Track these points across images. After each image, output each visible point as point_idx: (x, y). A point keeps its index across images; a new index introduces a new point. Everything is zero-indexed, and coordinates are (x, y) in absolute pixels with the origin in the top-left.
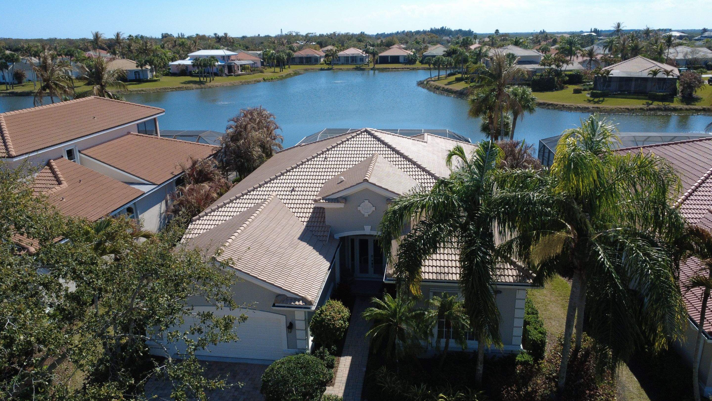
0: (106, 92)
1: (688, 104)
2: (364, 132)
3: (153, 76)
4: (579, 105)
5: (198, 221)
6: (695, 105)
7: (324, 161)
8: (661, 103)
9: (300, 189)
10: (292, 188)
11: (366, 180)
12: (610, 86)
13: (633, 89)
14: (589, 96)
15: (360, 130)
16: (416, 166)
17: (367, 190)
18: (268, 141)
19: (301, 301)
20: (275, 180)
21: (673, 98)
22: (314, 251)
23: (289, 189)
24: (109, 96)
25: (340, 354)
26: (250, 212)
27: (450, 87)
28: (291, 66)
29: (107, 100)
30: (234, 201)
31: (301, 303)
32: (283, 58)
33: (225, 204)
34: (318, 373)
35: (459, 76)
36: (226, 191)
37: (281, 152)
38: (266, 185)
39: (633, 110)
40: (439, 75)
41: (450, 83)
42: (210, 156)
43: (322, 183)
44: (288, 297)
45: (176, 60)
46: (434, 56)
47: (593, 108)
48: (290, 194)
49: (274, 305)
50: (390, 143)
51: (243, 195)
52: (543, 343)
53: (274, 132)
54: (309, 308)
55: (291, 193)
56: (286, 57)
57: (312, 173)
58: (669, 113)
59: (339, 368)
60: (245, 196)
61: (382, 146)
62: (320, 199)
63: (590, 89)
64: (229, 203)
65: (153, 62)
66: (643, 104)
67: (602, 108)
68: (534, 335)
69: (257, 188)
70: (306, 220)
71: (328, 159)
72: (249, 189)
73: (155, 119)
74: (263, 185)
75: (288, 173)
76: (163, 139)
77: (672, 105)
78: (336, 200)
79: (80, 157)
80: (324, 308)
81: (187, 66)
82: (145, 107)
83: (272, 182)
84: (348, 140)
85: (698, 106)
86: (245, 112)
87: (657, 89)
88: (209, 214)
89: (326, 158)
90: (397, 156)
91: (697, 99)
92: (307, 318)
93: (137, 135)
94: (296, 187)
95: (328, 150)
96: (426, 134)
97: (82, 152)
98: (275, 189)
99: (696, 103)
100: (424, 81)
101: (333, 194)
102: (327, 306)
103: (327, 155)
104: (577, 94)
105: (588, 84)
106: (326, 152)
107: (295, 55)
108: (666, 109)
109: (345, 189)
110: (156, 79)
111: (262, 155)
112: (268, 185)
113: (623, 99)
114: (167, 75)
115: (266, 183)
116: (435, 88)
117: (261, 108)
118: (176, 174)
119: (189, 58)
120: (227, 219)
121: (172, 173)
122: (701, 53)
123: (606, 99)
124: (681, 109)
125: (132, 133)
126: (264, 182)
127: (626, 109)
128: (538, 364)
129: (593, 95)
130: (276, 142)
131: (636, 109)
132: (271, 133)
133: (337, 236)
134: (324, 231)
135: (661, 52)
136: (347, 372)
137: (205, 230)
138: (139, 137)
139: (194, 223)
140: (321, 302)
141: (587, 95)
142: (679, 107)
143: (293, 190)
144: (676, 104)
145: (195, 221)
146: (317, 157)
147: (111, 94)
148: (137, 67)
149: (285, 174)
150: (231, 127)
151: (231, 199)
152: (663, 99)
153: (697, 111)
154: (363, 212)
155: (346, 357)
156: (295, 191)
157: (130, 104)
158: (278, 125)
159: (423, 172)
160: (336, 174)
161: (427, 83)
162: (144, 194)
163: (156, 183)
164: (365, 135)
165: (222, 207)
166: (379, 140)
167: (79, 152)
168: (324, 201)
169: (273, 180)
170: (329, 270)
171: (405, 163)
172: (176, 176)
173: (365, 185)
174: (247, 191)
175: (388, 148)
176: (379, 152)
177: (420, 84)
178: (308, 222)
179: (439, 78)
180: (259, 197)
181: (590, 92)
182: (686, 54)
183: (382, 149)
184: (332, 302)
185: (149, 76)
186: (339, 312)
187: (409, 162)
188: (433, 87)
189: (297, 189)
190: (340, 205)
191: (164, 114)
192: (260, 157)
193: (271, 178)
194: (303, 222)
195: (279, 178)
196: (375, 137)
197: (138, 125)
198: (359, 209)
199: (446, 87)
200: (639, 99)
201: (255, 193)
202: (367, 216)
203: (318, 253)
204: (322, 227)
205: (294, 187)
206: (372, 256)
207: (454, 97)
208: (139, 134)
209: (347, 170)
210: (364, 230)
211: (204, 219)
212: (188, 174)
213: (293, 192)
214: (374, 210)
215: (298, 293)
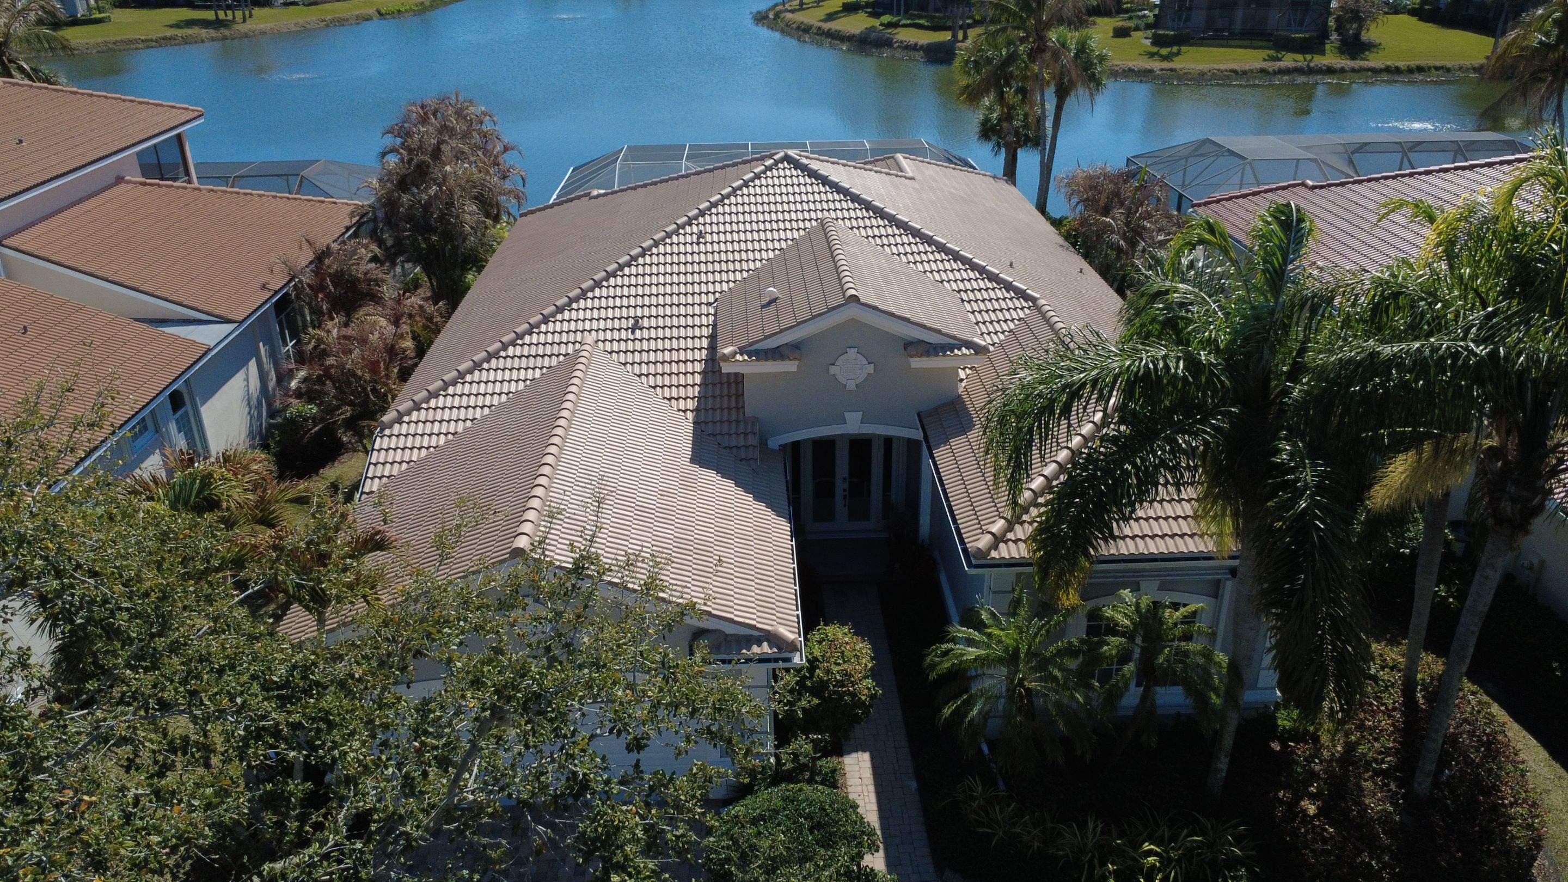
0: (10, 61)
1: (1353, 58)
2: (782, 160)
3: (89, 9)
4: (1131, 64)
5: (397, 426)
6: (1369, 60)
7: (698, 244)
8: (1299, 57)
9: (653, 322)
10: (631, 321)
11: (853, 299)
12: (1188, 19)
13: (1238, 27)
14: (1148, 42)
15: (771, 157)
16: (934, 248)
17: (853, 321)
18: (492, 185)
19: (765, 644)
20: (582, 301)
21: (1324, 44)
22: (741, 492)
23: (624, 324)
25: (841, 750)
26: (544, 395)
27: (834, 26)
29: (40, 88)
30: (485, 366)
33: (462, 375)
36: (435, 332)
38: (559, 317)
39: (1245, 73)
41: (830, 17)
42: (348, 229)
43: (709, 304)
44: (727, 635)
47: (1162, 70)
48: (631, 337)
50: (855, 190)
51: (505, 347)
53: (501, 160)
55: (633, 333)
57: (675, 278)
58: (1311, 79)
59: (850, 789)
60: (511, 349)
62: (736, 353)
63: (1148, 27)
64: (471, 372)
66: (1265, 60)
67: (1180, 70)
69: (538, 326)
70: (691, 405)
71: (708, 238)
72: (519, 330)
73: (179, 136)
74: (553, 315)
75: (612, 281)
76: (210, 191)
77: (1323, 61)
78: (777, 354)
79: (3, 256)
82: (148, 103)
83: (575, 306)
84: (746, 184)
85: (1374, 61)
86: (421, 110)
87: (1289, 24)
88: (425, 406)
89: (701, 235)
91: (1369, 47)
93: (144, 184)
94: (642, 318)
95: (702, 213)
96: (899, 156)
97: (6, 242)
98: (587, 325)
99: (1371, 56)
100: (767, 11)
101: (766, 337)
102: (821, 641)
103: (701, 227)
104: (1121, 40)
105: (1140, 14)
106: (696, 218)
108: (1310, 71)
109: (799, 323)
110: (98, 16)
111: (484, 222)
112: (566, 315)
113: (1222, 49)
115: (560, 310)
116: (798, 28)
117: (460, 98)
118: (277, 288)
120: (478, 416)
121: (264, 287)
123: (1184, 49)
124: (1342, 70)
125: (127, 178)
126: (553, 308)
127: (1231, 71)
129: (1158, 41)
130: (508, 185)
131: (1251, 71)
132: (496, 163)
133: (774, 443)
134: (746, 434)
136: (873, 797)
137: (424, 452)
138: (147, 187)
139: (387, 432)
141: (1142, 40)
142: (1339, 66)
143: (636, 326)
144: (1330, 58)
145: (390, 426)
146: (676, 232)
149: (605, 283)
150: (393, 151)
152: (1304, 47)
153: (1375, 71)
154: (843, 380)
155: (854, 755)
156: (641, 329)
157: (106, 97)
158: (508, 142)
159: (955, 261)
160: (739, 276)
161: (777, 16)
162: (209, 350)
163: (230, 317)
164: (786, 171)
166: (824, 180)
168: (746, 357)
169: (577, 300)
170: (791, 540)
171: (905, 239)
172: (276, 292)
173: (852, 312)
174: (513, 335)
175: (853, 202)
177: (761, 18)
178: (696, 410)
179: (801, 5)
180: (548, 350)
181: (1149, 33)
184: (829, 630)
186: (855, 657)
187: (914, 237)
188: (795, 26)
189: (646, 323)
190: (790, 366)
191: (201, 121)
193: (571, 295)
194: (685, 412)
195: (590, 295)
196: (813, 174)
197: (139, 154)
198: (832, 372)
199: (827, 26)
200: (1255, 48)
201: (535, 338)
202: (854, 387)
203: (750, 498)
204: (738, 422)
205: (636, 318)
206: (844, 479)
207: (849, 50)
208: (148, 181)
209: (763, 266)
210: (844, 422)
211: (414, 418)
212: (309, 285)
213: (638, 332)
214: (872, 371)
215: (754, 623)
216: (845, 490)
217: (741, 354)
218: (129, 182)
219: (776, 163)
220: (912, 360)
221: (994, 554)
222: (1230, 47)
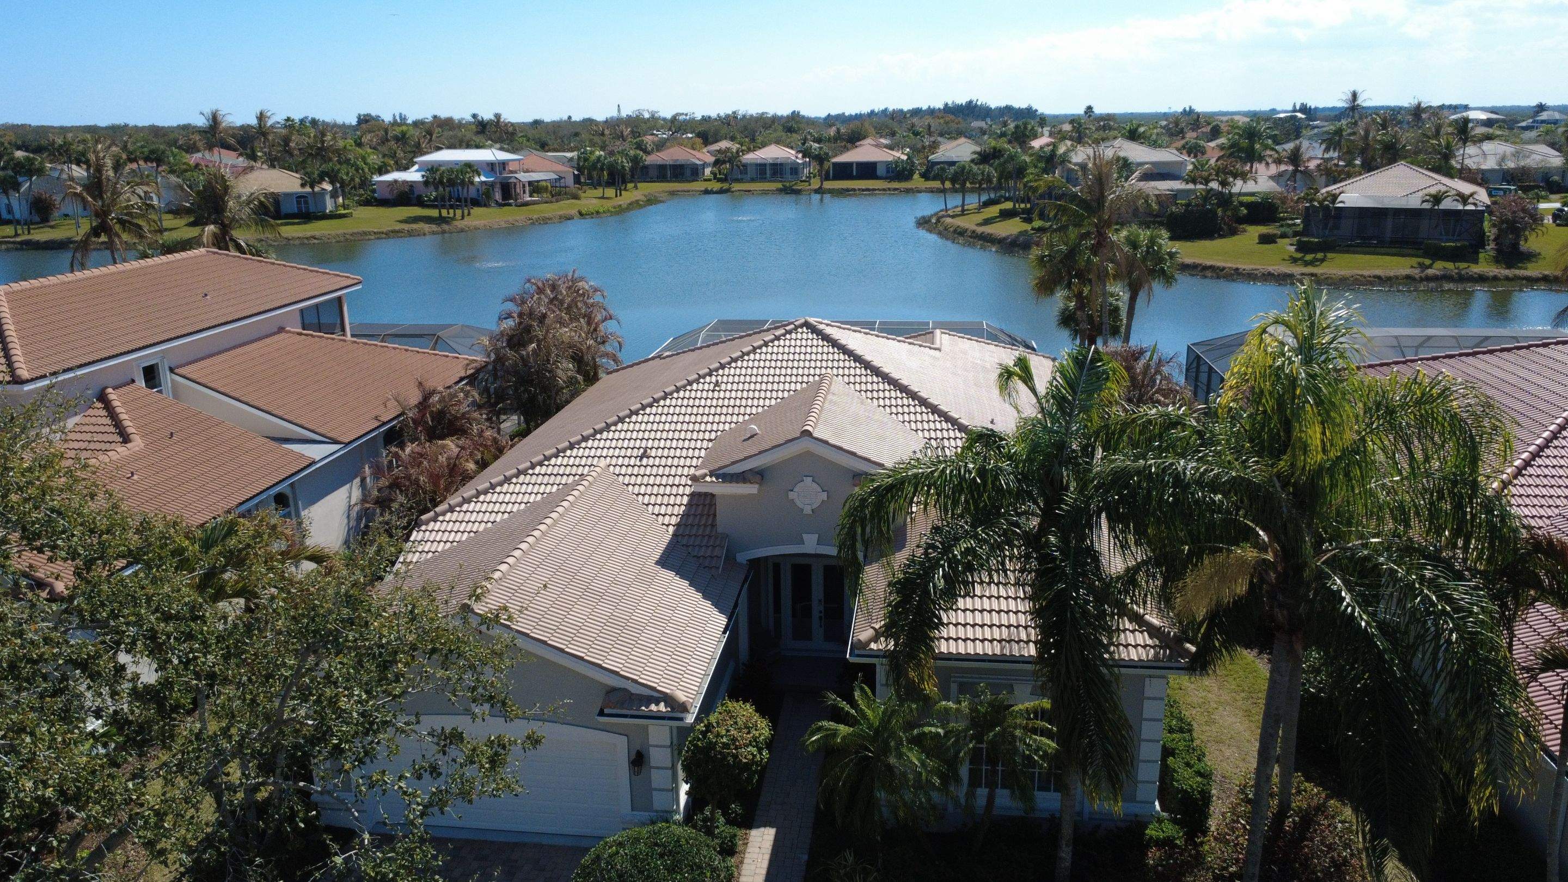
0: (231, 239)
1: (1509, 267)
2: (801, 326)
3: (337, 207)
4: (1270, 269)
5: (432, 523)
6: (1526, 269)
7: (713, 391)
8: (1450, 265)
9: (660, 452)
11: (807, 434)
12: (1338, 227)
13: (1388, 234)
14: (1293, 248)
15: (792, 323)
16: (917, 402)
17: (809, 454)
18: (589, 348)
19: (662, 704)
20: (605, 433)
21: (1477, 253)
22: (692, 591)
23: (635, 452)
24: (239, 248)
25: (749, 822)
26: (551, 502)
27: (988, 229)
28: (639, 185)
29: (235, 257)
30: (514, 480)
31: (662, 707)
32: (623, 167)
33: (493, 487)
34: (700, 867)
35: (1008, 205)
36: (496, 458)
37: (617, 371)
38: (583, 445)
39: (1389, 279)
40: (963, 205)
41: (987, 222)
42: (461, 379)
43: (710, 440)
44: (632, 694)
45: (387, 172)
46: (953, 163)
47: (1302, 274)
48: (638, 463)
49: (601, 713)
50: (859, 352)
51: (533, 466)
52: (1206, 798)
53: (602, 327)
54: (681, 719)
56: (628, 165)
57: (687, 417)
58: (1469, 287)
59: (747, 855)
60: (538, 468)
61: (842, 356)
63: (1296, 234)
64: (501, 484)
65: (336, 176)
66: (1412, 267)
67: (1322, 274)
68: (1186, 779)
69: (564, 451)
70: (674, 520)
71: (723, 387)
72: (547, 453)
73: (339, 299)
74: (579, 443)
75: (634, 418)
76: (358, 343)
77: (1476, 269)
78: (741, 478)
79: (172, 380)
80: (713, 718)
81: (411, 185)
82: (317, 272)
83: (598, 436)
84: (766, 345)
85: (1532, 270)
86: (540, 284)
87: (1441, 234)
88: (458, 509)
89: (717, 384)
90: (875, 379)
91: (1529, 257)
92: (675, 742)
93: (300, 334)
94: (651, 449)
95: (722, 367)
96: (938, 332)
97: (176, 371)
98: (605, 453)
99: (1529, 265)
100: (932, 216)
101: (733, 463)
102: (720, 713)
103: (719, 378)
104: (1267, 246)
105: (1290, 222)
106: (717, 370)
107: (650, 159)
108: (1462, 279)
109: (760, 453)
110: (343, 212)
111: (576, 378)
112: (590, 443)
113: (1368, 257)
114: (367, 203)
115: (585, 439)
116: (955, 231)
117: (576, 276)
118: (386, 420)
119: (416, 167)
120: (498, 520)
121: (376, 418)
122: (1534, 156)
123: (1329, 255)
124: (1495, 278)
125: (288, 329)
126: (580, 437)
127: (1375, 277)
128: (1196, 845)
129: (1303, 248)
130: (608, 348)
131: (1397, 277)
132: (595, 330)
133: (742, 558)
134: (714, 547)
135: (1447, 155)
136: (765, 864)
137: (448, 545)
138: (303, 337)
139: (423, 528)
140: (708, 706)
141: (1288, 247)
142: (1491, 274)
143: (644, 455)
144: (1484, 266)
145: (427, 523)
147: (243, 244)
148: (303, 185)
149: (627, 420)
150: (509, 316)
151: (507, 474)
152: (1454, 255)
153: (1531, 281)
154: (800, 505)
155: (762, 829)
156: (648, 457)
157: (284, 265)
158: (611, 312)
159: (933, 414)
160: (741, 419)
161: (938, 221)
162: (314, 463)
163: (340, 439)
164: (804, 334)
165: (485, 492)
166: (834, 343)
167: (172, 370)
168: (714, 479)
169: (601, 432)
170: (724, 632)
171: (893, 394)
172: (384, 424)
173: (805, 444)
174: (541, 457)
175: (855, 361)
176: (835, 371)
177: (923, 223)
178: (678, 525)
179: (963, 210)
180: (568, 471)
181: (1295, 240)
182: (1503, 158)
183: (841, 364)
184: (731, 705)
185: (329, 206)
186: (748, 728)
187: (901, 392)
188: (951, 229)
189: (653, 453)
190: (750, 489)
191: (359, 287)
192: (572, 382)
193: (597, 427)
194: (667, 526)
195: (613, 428)
196: (826, 338)
197: (302, 311)
198: (791, 497)
199: (980, 230)
200: (1403, 256)
201: (559, 461)
202: (810, 512)
203: (699, 596)
204: (710, 537)
205: (646, 449)
206: (820, 601)
207: (997, 252)
208: (305, 332)
209: (764, 411)
210: (802, 542)
211: (447, 518)
212: (412, 419)
213: (645, 460)
214: (825, 498)
215: (655, 685)
216: (821, 612)
217: (711, 477)
218: (289, 332)
219: (796, 328)
221: (873, 646)
222: (1378, 254)
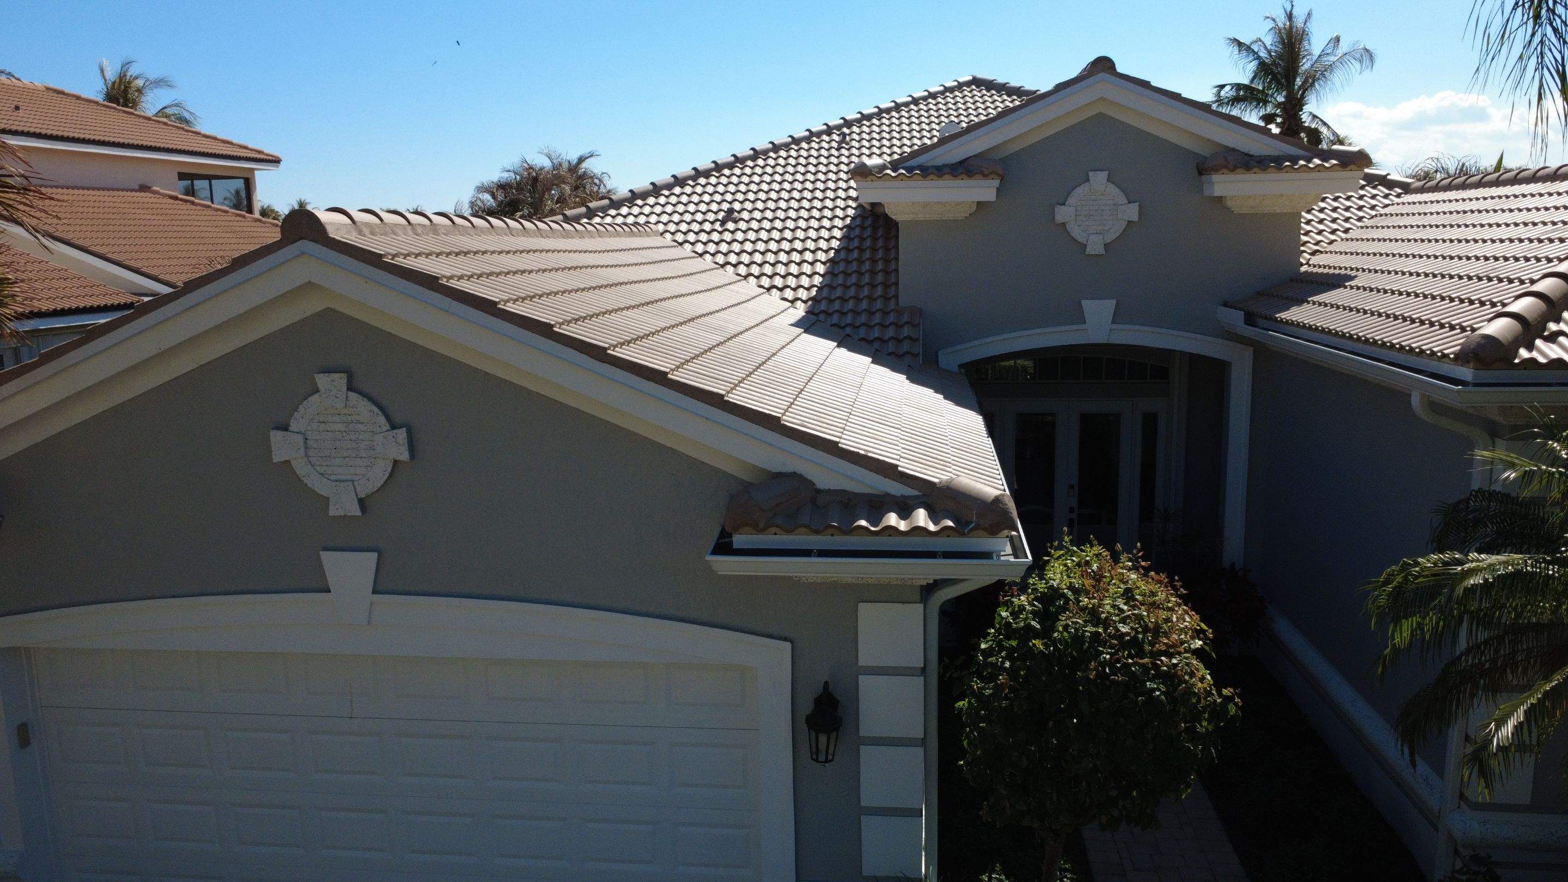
2: (968, 84)
9: (757, 215)
10: (722, 214)
11: (1105, 68)
17: (1100, 115)
19: (916, 509)
23: (711, 217)
31: (921, 519)
44: (818, 491)
48: (720, 229)
49: (724, 548)
55: (722, 225)
57: (799, 176)
62: (884, 168)
70: (804, 294)
75: (702, 180)
78: (960, 169)
83: (639, 202)
89: (844, 142)
92: (939, 655)
93: (174, 198)
95: (849, 125)
98: (653, 219)
133: (950, 359)
143: (729, 219)
146: (807, 140)
149: (691, 182)
154: (1077, 232)
156: (736, 221)
164: (975, 92)
168: (903, 172)
173: (1100, 92)
178: (814, 300)
194: (792, 301)
195: (666, 192)
198: (1059, 218)
202: (1100, 250)
205: (730, 212)
208: (183, 197)
210: (1080, 318)
213: (731, 224)
214: (1135, 218)
217: (895, 170)
218: (157, 193)
219: (960, 86)
220: (1216, 177)
221: (1526, 356)
